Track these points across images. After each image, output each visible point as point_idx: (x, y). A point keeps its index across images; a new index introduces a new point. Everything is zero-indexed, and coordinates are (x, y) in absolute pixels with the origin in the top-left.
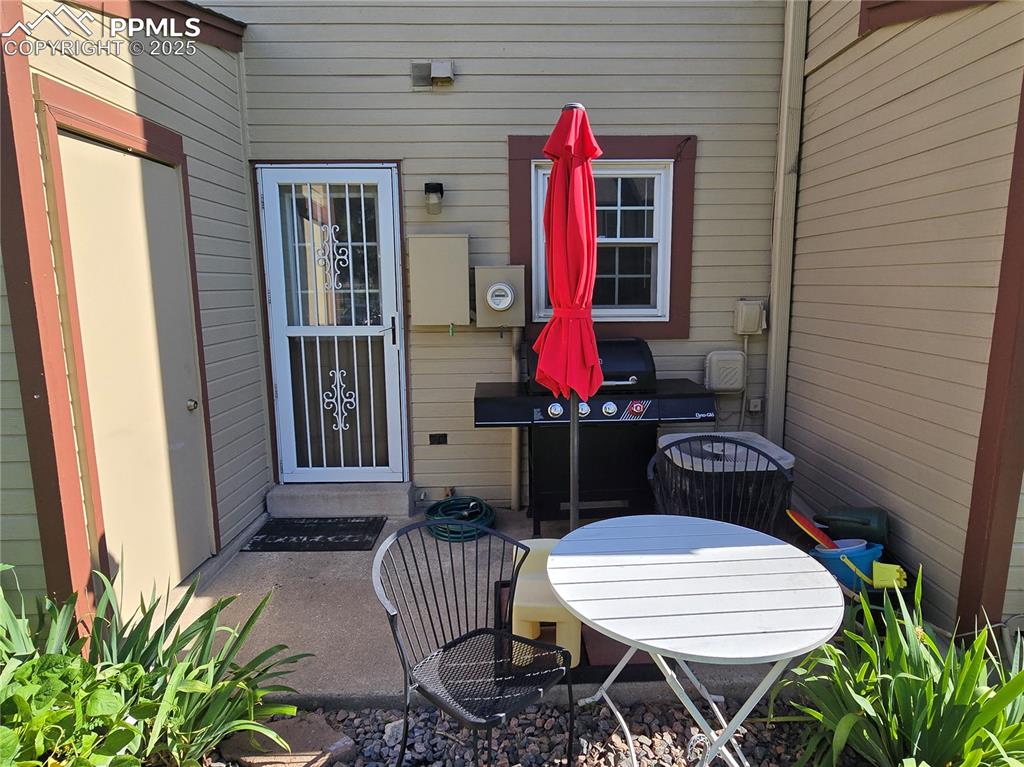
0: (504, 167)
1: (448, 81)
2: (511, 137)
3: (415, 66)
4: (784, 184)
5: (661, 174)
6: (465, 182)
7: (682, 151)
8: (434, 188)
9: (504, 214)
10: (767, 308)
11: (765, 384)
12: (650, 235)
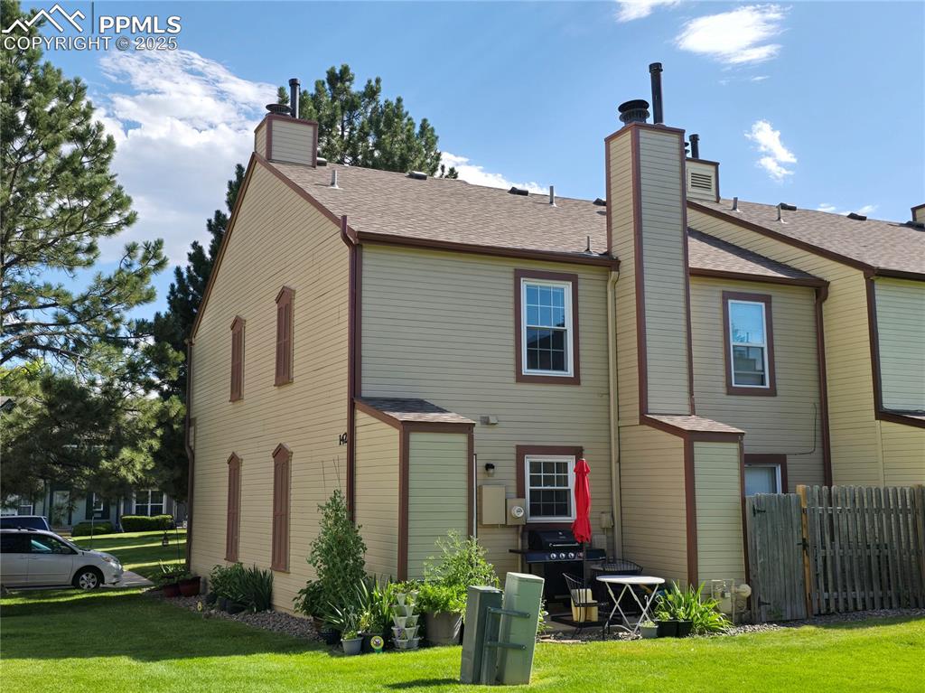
0: (514, 457)
1: (495, 424)
2: (518, 446)
3: (482, 417)
4: (615, 466)
5: (571, 462)
6: (500, 463)
7: (578, 452)
8: (489, 467)
9: (514, 477)
10: (612, 516)
11: (614, 550)
12: (567, 486)
